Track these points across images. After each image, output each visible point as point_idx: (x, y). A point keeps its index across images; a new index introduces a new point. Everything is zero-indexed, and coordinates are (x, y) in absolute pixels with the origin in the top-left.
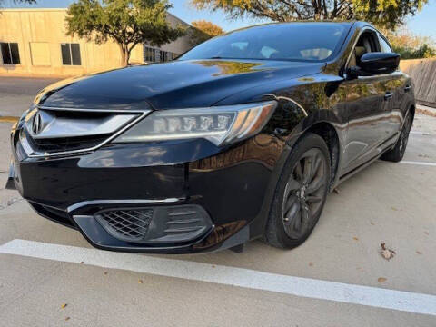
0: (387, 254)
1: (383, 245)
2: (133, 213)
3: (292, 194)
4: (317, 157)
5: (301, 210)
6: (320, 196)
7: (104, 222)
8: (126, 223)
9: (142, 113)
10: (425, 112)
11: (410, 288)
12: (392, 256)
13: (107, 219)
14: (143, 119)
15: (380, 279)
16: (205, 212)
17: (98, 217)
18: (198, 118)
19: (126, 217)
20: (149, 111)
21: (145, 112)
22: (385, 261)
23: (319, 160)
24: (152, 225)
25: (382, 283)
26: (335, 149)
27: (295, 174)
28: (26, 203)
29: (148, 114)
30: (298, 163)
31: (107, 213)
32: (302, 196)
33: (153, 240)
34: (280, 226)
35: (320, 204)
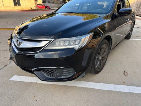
0: (126, 74)
1: (124, 71)
2: (52, 71)
3: (98, 59)
4: (105, 46)
5: (100, 63)
6: (106, 57)
7: (43, 73)
8: (50, 73)
9: (52, 40)
10: (138, 18)
11: (132, 85)
12: (127, 74)
13: (44, 72)
14: (52, 42)
15: (124, 82)
16: (73, 69)
17: (42, 72)
18: (69, 41)
19: (50, 71)
20: (54, 39)
21: (53, 40)
22: (125, 76)
23: (106, 47)
24: (58, 74)
25: (124, 84)
26: (110, 42)
27: (99, 53)
28: (18, 67)
29: (54, 40)
30: (100, 50)
31: (44, 71)
32: (101, 58)
33: (59, 78)
34: (95, 69)
35: (106, 59)
